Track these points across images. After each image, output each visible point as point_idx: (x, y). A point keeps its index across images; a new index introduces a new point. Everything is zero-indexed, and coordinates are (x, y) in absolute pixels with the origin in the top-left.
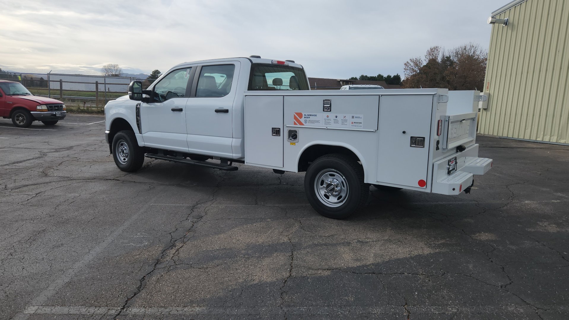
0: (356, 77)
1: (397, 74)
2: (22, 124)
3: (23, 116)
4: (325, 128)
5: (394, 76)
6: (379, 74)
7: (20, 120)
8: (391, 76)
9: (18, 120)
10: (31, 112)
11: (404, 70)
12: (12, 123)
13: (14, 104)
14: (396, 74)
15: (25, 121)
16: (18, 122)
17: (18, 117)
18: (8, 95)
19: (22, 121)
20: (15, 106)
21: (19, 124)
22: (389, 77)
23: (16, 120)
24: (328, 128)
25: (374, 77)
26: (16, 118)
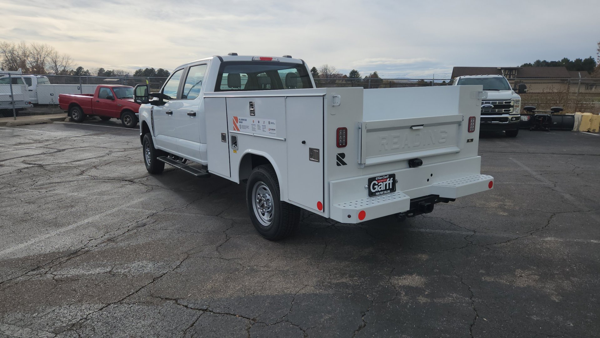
0: (530, 63)
1: (591, 57)
2: (129, 124)
3: (130, 118)
4: (252, 134)
5: (586, 60)
6: (565, 58)
7: (128, 121)
8: (581, 60)
9: (126, 121)
10: (136, 114)
11: (598, 52)
12: (122, 123)
13: (123, 106)
14: (588, 57)
15: (131, 122)
16: (126, 123)
17: (126, 118)
18: (119, 98)
19: (129, 122)
20: (124, 108)
21: (127, 124)
22: (578, 61)
23: (124, 121)
24: (254, 135)
25: (555, 62)
26: (124, 119)
